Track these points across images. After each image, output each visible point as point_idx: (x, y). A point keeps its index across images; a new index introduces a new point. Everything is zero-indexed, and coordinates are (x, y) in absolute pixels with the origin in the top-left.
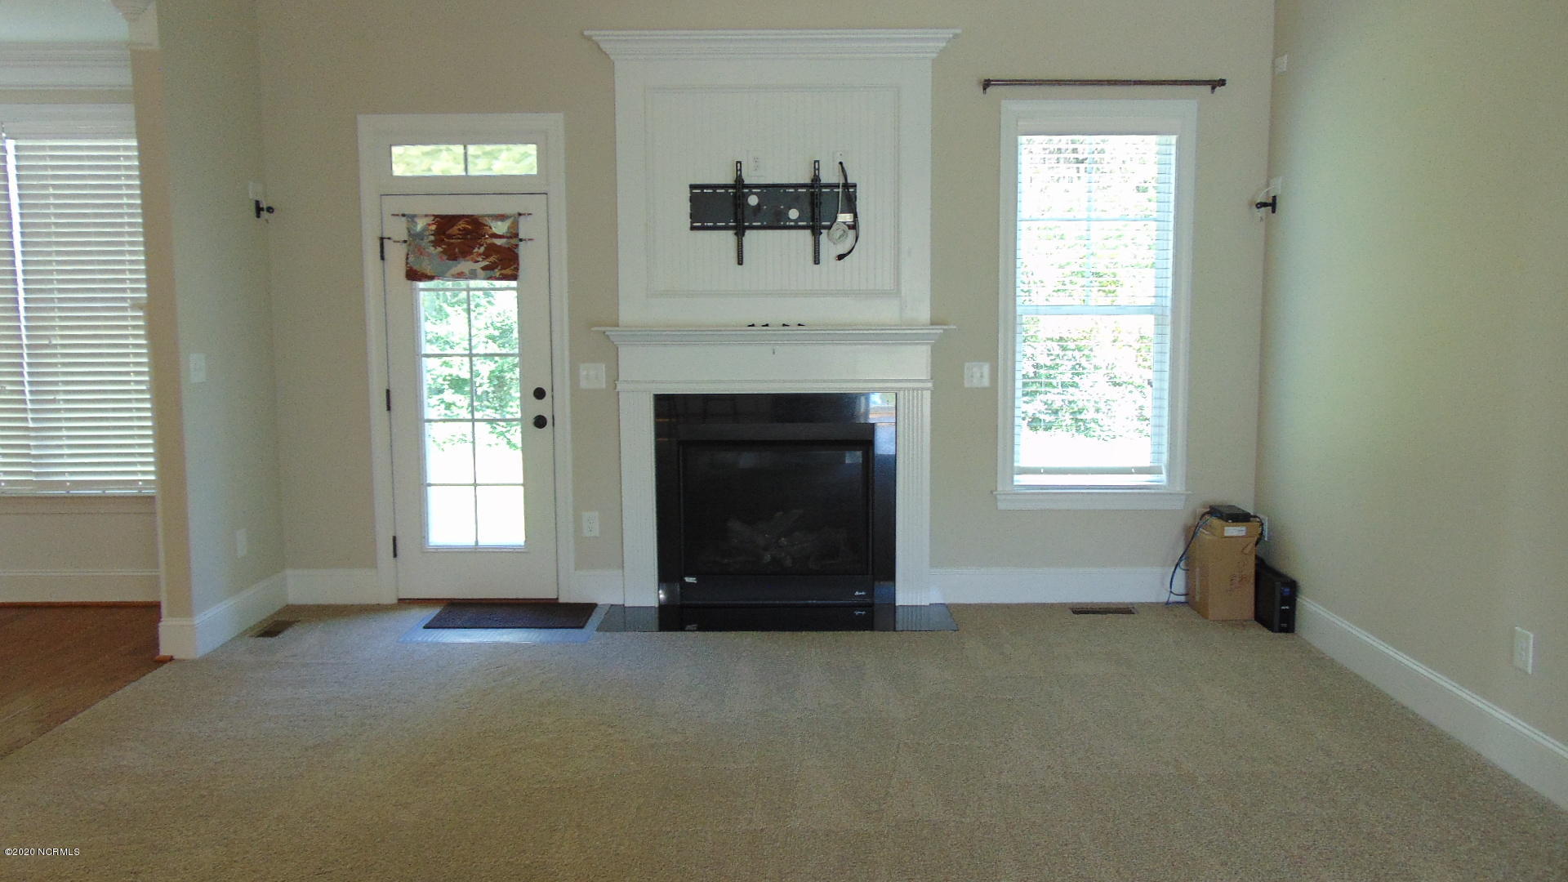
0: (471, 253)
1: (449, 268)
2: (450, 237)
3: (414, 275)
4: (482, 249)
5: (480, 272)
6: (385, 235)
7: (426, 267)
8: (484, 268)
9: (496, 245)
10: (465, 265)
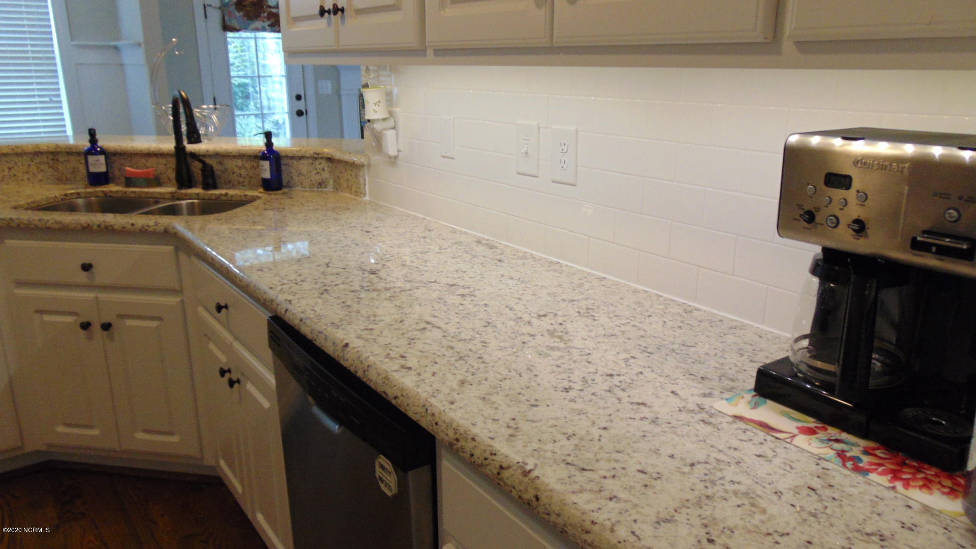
0: (260, 16)
1: (249, 25)
2: (245, 6)
3: (226, 28)
4: (265, 15)
5: (267, 27)
6: (207, 3)
7: (235, 24)
8: (269, 26)
9: (273, 12)
10: (258, 24)
